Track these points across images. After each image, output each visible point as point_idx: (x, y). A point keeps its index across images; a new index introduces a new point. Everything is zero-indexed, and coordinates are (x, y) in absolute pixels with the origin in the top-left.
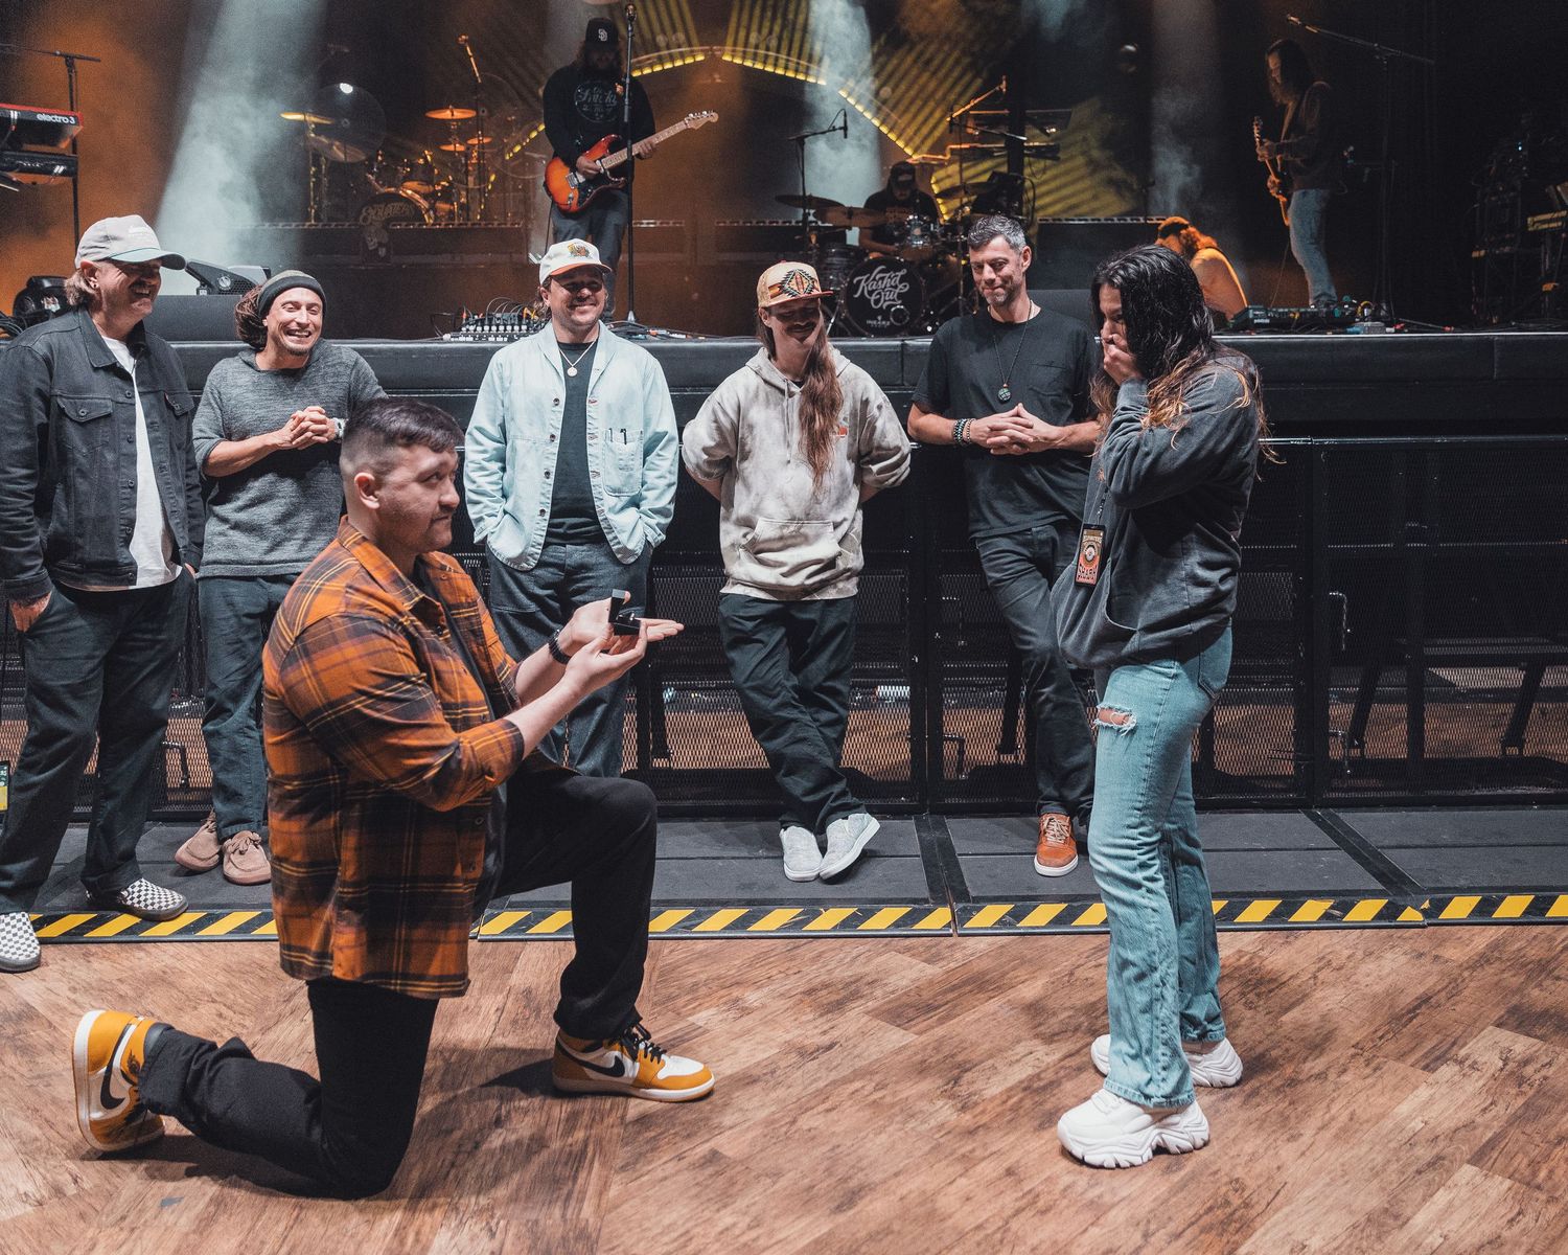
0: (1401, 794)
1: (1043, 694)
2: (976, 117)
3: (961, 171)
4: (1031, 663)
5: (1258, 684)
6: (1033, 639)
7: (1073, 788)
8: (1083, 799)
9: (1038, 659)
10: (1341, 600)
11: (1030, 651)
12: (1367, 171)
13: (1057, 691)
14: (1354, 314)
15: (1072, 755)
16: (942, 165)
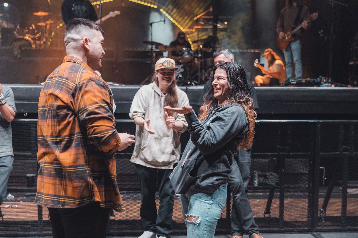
0: (339, 228)
1: (237, 196)
2: (203, 19)
3: (198, 35)
4: (234, 187)
5: (290, 192)
6: (234, 179)
7: (247, 226)
8: (250, 229)
9: (236, 185)
10: (323, 169)
11: (233, 183)
12: (326, 38)
13: (241, 195)
14: (321, 81)
15: (247, 216)
16: (192, 33)
